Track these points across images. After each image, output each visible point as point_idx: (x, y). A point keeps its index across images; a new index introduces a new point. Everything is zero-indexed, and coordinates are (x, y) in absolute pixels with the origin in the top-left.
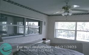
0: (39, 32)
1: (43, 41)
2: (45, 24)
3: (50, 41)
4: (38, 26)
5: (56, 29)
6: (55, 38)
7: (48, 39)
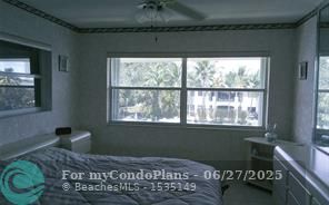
0: (38, 103)
1: (56, 140)
2: (65, 66)
3: (88, 134)
4: (32, 73)
5: (111, 88)
6: (110, 121)
7: (82, 129)
